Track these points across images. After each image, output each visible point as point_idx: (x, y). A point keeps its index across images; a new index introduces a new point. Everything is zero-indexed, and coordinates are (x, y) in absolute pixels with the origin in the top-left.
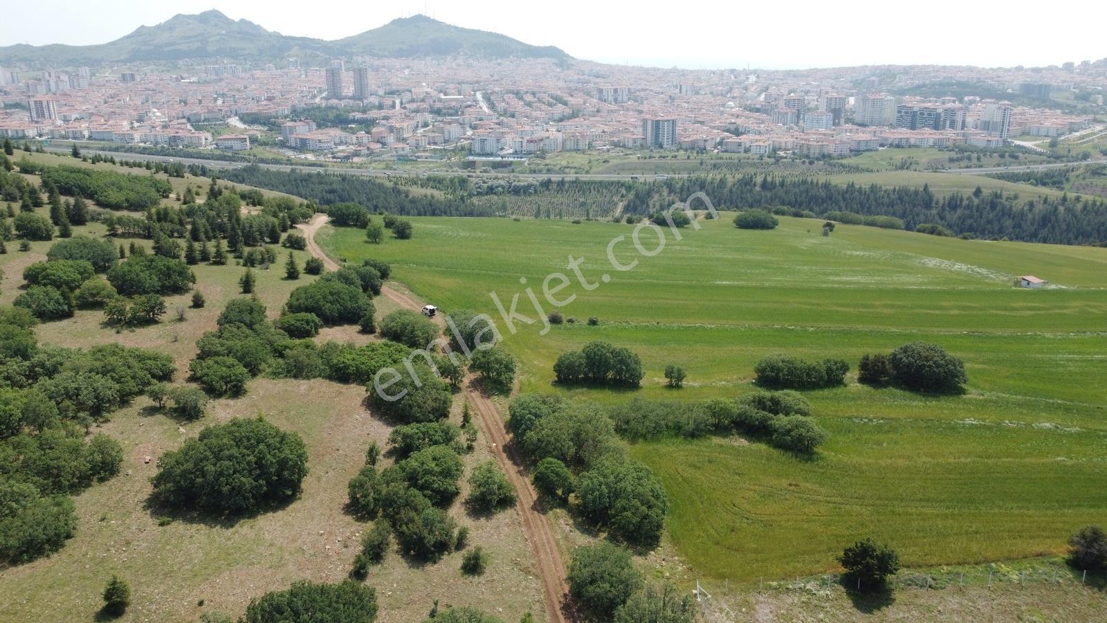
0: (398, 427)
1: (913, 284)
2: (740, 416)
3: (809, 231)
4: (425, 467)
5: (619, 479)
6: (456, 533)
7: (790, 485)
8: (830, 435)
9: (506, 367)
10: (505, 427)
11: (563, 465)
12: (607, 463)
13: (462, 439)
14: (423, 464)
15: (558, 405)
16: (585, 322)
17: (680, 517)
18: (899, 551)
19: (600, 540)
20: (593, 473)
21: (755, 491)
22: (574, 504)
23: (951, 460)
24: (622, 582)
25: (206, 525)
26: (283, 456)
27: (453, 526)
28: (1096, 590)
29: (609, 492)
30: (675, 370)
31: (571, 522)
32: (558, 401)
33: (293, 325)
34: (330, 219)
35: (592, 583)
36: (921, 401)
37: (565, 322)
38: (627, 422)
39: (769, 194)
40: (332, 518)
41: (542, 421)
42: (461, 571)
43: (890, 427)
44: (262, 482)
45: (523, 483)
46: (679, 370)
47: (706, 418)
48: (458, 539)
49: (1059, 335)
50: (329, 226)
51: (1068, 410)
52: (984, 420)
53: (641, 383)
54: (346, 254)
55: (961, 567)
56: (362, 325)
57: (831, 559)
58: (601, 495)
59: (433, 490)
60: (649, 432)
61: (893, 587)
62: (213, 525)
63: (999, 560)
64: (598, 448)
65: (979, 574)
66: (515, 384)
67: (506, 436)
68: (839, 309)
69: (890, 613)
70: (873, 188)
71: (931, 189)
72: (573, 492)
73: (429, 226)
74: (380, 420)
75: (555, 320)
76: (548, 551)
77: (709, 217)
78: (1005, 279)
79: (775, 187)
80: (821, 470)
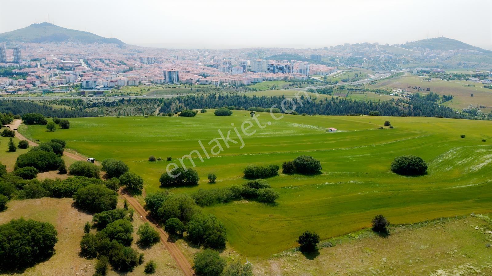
0: (96, 214)
1: (291, 134)
2: (243, 191)
3: (245, 116)
4: (117, 229)
5: (205, 222)
6: (138, 257)
7: (270, 216)
8: (280, 195)
9: (139, 181)
10: (144, 208)
11: (179, 220)
12: (197, 217)
13: (128, 215)
14: (115, 228)
15: (169, 196)
16: (166, 159)
18: (319, 234)
19: (201, 250)
20: (194, 222)
21: (257, 220)
22: (186, 237)
24: (219, 264)
25: (8, 274)
26: (45, 234)
27: (136, 254)
28: (383, 237)
29: (202, 229)
30: (212, 176)
31: (187, 244)
32: (166, 193)
33: (23, 173)
34: (23, 121)
35: (206, 266)
36: (307, 178)
37: (156, 160)
38: (199, 199)
39: (222, 102)
40: (75, 260)
41: (164, 203)
42: (145, 273)
43: (299, 189)
44: (35, 248)
45: (160, 231)
46: (214, 175)
47: (231, 194)
48: (139, 259)
49: (347, 149)
50: (24, 125)
51: (357, 175)
52: (331, 182)
53: (198, 182)
54: (38, 138)
55: (339, 237)
56: (59, 170)
57: (294, 241)
58: (199, 230)
59: (123, 239)
60: (208, 202)
61: (318, 248)
62: (12, 273)
63: (351, 233)
64: (191, 211)
65: (345, 239)
66: (143, 190)
67: (146, 212)
68: (267, 145)
69: (319, 258)
70: (263, 97)
71: (285, 97)
72: (185, 231)
73: (76, 122)
74: (83, 212)
75: (152, 160)
76: (181, 258)
77: (202, 112)
78: (323, 129)
79: (224, 98)
80: (280, 209)
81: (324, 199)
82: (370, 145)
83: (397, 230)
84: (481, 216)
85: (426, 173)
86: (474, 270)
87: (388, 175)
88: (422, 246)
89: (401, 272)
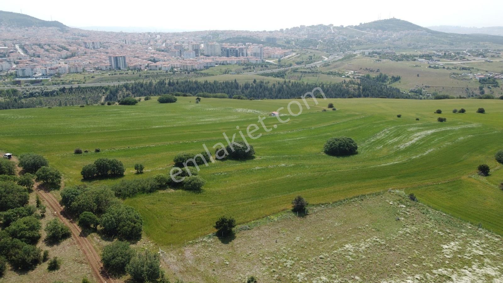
1: (232, 119)
2: (169, 180)
3: (190, 102)
4: (20, 227)
5: (119, 214)
6: (42, 254)
7: (193, 203)
8: (207, 182)
9: (56, 176)
10: (60, 203)
11: (92, 213)
12: (113, 209)
13: (38, 212)
14: (19, 226)
15: (86, 189)
16: (93, 151)
17: (149, 225)
18: (236, 219)
19: (115, 242)
20: (107, 214)
21: (179, 208)
22: (100, 230)
23: (252, 183)
24: (126, 255)
27: (40, 251)
28: (302, 217)
29: (116, 221)
30: (139, 166)
31: (100, 237)
32: (85, 187)
35: (113, 259)
36: (239, 163)
37: (83, 152)
38: (120, 191)
39: (172, 88)
41: (79, 197)
42: (48, 270)
43: (229, 175)
45: (73, 226)
46: (141, 166)
47: (155, 183)
48: (44, 257)
49: (285, 132)
51: (289, 158)
52: (262, 167)
53: (124, 174)
55: (258, 220)
57: (211, 227)
59: (26, 238)
60: (131, 193)
61: (235, 232)
63: (270, 215)
64: (108, 204)
65: (264, 221)
66: (62, 184)
67: (61, 207)
68: (205, 132)
69: (235, 242)
70: (215, 82)
71: (237, 81)
72: (99, 224)
75: (78, 152)
76: (91, 251)
77: (147, 99)
78: (266, 114)
79: (174, 84)
80: (204, 196)
81: (251, 183)
82: (309, 128)
83: (316, 209)
84: (397, 191)
85: (357, 153)
86: (380, 243)
87: (320, 157)
88: (336, 224)
89: (310, 250)
